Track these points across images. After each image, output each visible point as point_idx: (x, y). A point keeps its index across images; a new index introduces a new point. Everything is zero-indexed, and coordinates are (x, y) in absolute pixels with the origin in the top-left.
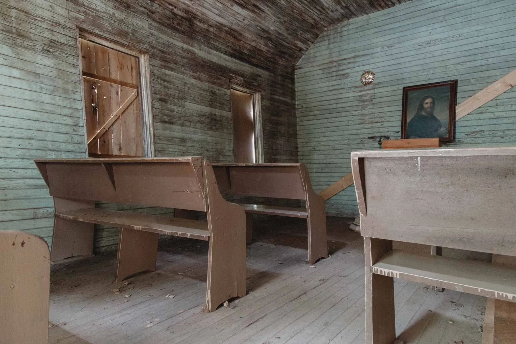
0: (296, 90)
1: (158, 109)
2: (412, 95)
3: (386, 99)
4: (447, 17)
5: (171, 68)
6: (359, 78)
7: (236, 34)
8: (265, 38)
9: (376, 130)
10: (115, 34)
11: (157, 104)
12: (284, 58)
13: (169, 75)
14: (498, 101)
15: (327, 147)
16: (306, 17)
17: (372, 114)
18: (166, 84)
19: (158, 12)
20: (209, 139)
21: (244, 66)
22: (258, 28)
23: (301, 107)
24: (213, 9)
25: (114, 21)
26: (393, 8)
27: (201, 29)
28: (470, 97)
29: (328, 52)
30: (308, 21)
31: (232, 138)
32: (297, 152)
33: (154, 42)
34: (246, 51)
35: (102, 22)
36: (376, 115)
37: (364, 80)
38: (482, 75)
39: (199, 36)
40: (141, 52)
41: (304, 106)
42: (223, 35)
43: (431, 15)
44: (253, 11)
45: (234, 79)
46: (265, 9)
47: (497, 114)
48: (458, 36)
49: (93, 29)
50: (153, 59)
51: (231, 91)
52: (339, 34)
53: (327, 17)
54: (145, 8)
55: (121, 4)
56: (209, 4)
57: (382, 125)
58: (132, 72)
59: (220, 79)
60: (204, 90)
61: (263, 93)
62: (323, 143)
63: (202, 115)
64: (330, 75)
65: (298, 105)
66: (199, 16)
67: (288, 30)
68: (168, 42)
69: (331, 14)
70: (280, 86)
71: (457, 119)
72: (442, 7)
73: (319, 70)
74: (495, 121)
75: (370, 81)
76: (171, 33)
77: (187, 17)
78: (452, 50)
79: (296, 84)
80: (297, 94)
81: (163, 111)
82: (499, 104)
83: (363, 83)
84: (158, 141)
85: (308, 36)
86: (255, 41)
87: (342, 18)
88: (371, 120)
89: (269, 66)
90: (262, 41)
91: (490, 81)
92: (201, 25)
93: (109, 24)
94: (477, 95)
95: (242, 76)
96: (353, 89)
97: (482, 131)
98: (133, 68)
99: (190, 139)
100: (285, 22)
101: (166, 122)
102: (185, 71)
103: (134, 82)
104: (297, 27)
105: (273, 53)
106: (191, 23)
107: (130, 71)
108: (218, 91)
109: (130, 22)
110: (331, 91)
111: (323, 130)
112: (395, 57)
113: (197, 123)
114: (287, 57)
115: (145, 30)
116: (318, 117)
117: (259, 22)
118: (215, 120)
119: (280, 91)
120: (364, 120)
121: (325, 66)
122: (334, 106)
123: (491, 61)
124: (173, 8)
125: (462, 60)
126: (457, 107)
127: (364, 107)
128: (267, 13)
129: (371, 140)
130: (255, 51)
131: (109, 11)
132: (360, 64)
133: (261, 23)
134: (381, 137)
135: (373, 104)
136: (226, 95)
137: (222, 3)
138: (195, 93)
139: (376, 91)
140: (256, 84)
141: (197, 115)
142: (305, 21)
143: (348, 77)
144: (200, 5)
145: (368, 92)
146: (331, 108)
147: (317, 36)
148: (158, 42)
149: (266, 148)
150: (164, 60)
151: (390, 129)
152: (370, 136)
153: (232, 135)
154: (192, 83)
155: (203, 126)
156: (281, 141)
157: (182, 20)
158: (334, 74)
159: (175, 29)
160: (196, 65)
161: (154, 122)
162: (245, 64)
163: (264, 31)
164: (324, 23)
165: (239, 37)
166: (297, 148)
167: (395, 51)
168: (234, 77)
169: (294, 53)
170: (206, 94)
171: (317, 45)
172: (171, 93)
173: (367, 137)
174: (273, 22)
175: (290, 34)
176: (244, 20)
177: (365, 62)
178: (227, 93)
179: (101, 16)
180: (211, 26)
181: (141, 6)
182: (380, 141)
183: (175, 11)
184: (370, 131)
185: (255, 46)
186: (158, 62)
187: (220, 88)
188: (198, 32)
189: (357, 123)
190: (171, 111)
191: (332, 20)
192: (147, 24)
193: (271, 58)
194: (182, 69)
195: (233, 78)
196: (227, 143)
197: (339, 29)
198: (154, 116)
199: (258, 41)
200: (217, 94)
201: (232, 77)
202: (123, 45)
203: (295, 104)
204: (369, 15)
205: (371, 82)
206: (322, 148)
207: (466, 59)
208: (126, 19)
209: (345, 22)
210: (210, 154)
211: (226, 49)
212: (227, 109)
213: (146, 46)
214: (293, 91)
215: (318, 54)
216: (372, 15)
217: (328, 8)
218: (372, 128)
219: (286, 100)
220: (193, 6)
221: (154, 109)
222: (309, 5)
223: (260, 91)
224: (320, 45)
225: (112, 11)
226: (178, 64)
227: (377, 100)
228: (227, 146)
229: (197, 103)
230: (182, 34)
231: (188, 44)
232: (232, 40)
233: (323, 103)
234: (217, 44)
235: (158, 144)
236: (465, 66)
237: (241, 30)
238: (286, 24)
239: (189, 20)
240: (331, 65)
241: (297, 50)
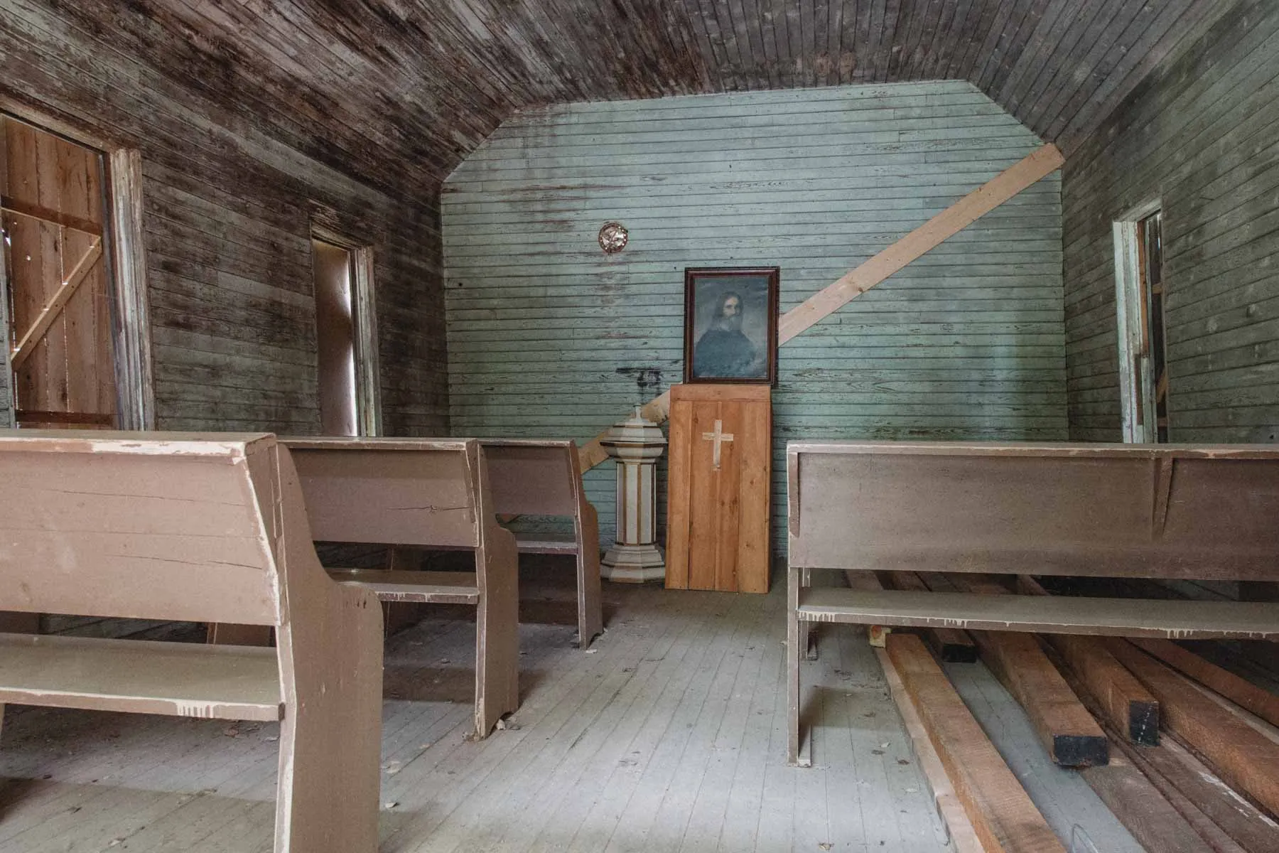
0: (444, 242)
1: (160, 292)
2: (701, 286)
3: (650, 288)
4: (758, 143)
5: (187, 183)
6: (595, 235)
7: (325, 103)
8: (387, 117)
9: (631, 354)
10: (70, 99)
11: (159, 278)
12: (420, 163)
13: (182, 203)
14: (842, 316)
15: (523, 386)
16: (482, 83)
17: (624, 319)
18: (178, 225)
19: (160, 43)
20: (268, 366)
21: (338, 180)
22: (378, 94)
23: (456, 285)
24: (286, 46)
25: (68, 65)
26: (659, 99)
27: (249, 87)
28: (801, 302)
29: (523, 164)
30: (484, 91)
31: (316, 364)
32: (448, 395)
33: (152, 117)
34: (341, 144)
35: (43, 67)
36: (633, 321)
37: (606, 242)
38: (818, 263)
39: (245, 103)
40: (122, 143)
41: (466, 283)
42: (295, 102)
43: (731, 133)
44: (374, 59)
45: (318, 212)
46: (402, 57)
47: (842, 340)
48: (778, 183)
49: (23, 86)
50: (147, 161)
51: (311, 244)
52: (547, 130)
53: (526, 90)
54: (133, 32)
55: (82, 24)
56: (281, 33)
57: (646, 343)
58: (89, 189)
59: (290, 212)
60: (256, 240)
61: (379, 248)
62: (513, 377)
63: (253, 305)
64: (529, 218)
65: (449, 279)
66: (247, 56)
67: (439, 104)
68: (179, 117)
69: (538, 86)
70: (410, 232)
71: (780, 343)
72: (751, 120)
73: (504, 201)
74: (838, 352)
75: (619, 244)
76: (187, 95)
77: (220, 56)
78: (768, 208)
79: (443, 227)
80: (446, 252)
81: (171, 296)
82: (843, 322)
83: (605, 246)
84: (162, 376)
85: (479, 121)
86: (365, 122)
87: (556, 98)
88: (622, 331)
89: (390, 182)
90: (380, 124)
91: (830, 276)
92: (250, 77)
93: (58, 73)
94: (812, 299)
95: (335, 204)
96: (581, 258)
97: (819, 369)
98: (92, 179)
99: (229, 367)
100: (438, 87)
101: (177, 324)
102: (218, 193)
103: (94, 217)
104: (461, 100)
105: (398, 151)
106: (228, 72)
107: (84, 184)
108: (285, 243)
109: (101, 69)
110: (532, 254)
111: (515, 345)
112: (667, 201)
113: (242, 325)
114: (427, 161)
115: (133, 88)
116: (500, 314)
117: (383, 82)
118: (280, 317)
119: (412, 243)
120: (607, 330)
121: (519, 196)
122: (541, 291)
123: (829, 240)
124: (193, 34)
125: (784, 230)
126: (780, 321)
127: (606, 302)
128: (404, 68)
129: (623, 376)
130: (363, 145)
131: (58, 39)
132: (596, 203)
133: (385, 85)
134: (643, 371)
135: (627, 296)
136: (302, 252)
137: (309, 35)
138: (238, 246)
139: (632, 268)
140: (362, 225)
141: (243, 305)
142: (481, 92)
143: (570, 229)
144: (258, 35)
145: (616, 268)
146: (532, 294)
147: (496, 123)
148: (159, 118)
149: (385, 389)
150: (172, 163)
151: (661, 354)
152: (621, 365)
153: (316, 355)
154: (232, 223)
155: (255, 335)
156: (415, 369)
157: (209, 65)
158: (540, 217)
159: (193, 85)
160: (239, 177)
161: (151, 324)
162: (339, 175)
163: (389, 101)
164: (515, 98)
165: (330, 111)
166: (447, 385)
167: (665, 191)
168: (318, 207)
169: (445, 154)
170: (261, 250)
171: (497, 143)
172: (189, 248)
173: (615, 367)
174: (412, 86)
175: (442, 115)
176: (351, 74)
177: (606, 203)
178: (303, 249)
179: (40, 53)
180: (272, 81)
181: (124, 28)
182: (641, 379)
183: (196, 40)
184: (619, 354)
185: (361, 132)
186: (159, 170)
187: (290, 235)
188: (241, 94)
189: (592, 335)
190: (190, 294)
191: (534, 97)
192: (137, 74)
193: (393, 161)
194: (210, 186)
195: (315, 210)
196: (305, 376)
197: (547, 118)
198: (153, 310)
199: (371, 121)
200: (285, 251)
201: (314, 208)
202: (83, 126)
203: (441, 278)
204: (613, 102)
205: (620, 247)
206: (511, 388)
207: (793, 230)
208: (94, 62)
209: (561, 107)
210: (270, 406)
211: (300, 136)
212: (304, 288)
213: (135, 129)
214: (438, 245)
215: (498, 165)
216: (618, 104)
217: (534, 76)
218: (625, 348)
219: (423, 265)
220: (240, 35)
221: (152, 290)
222: (495, 63)
223: (370, 244)
224: (505, 144)
225: (63, 40)
226: (202, 173)
227: (634, 289)
228: (306, 384)
229: (244, 273)
230: (210, 99)
231: (222, 123)
232: (313, 115)
233: (511, 281)
234: (281, 124)
235: (162, 381)
236: (790, 243)
237: (339, 96)
238: (438, 93)
239: (224, 64)
240: (530, 195)
241: (449, 148)
